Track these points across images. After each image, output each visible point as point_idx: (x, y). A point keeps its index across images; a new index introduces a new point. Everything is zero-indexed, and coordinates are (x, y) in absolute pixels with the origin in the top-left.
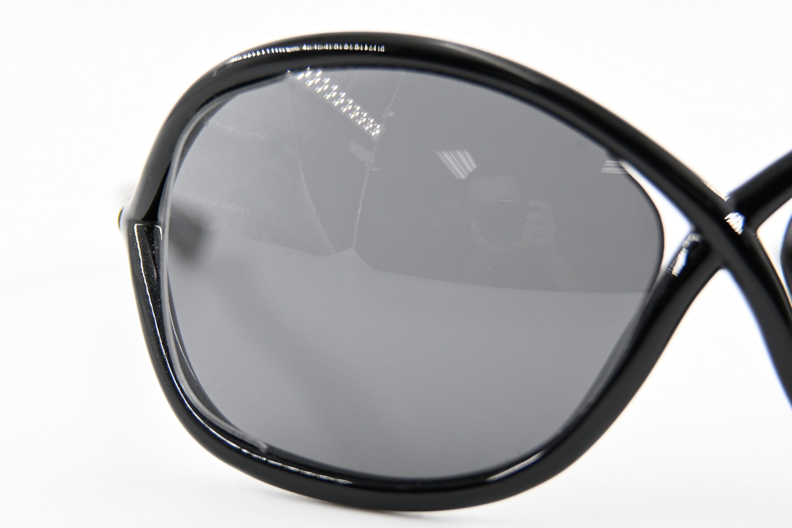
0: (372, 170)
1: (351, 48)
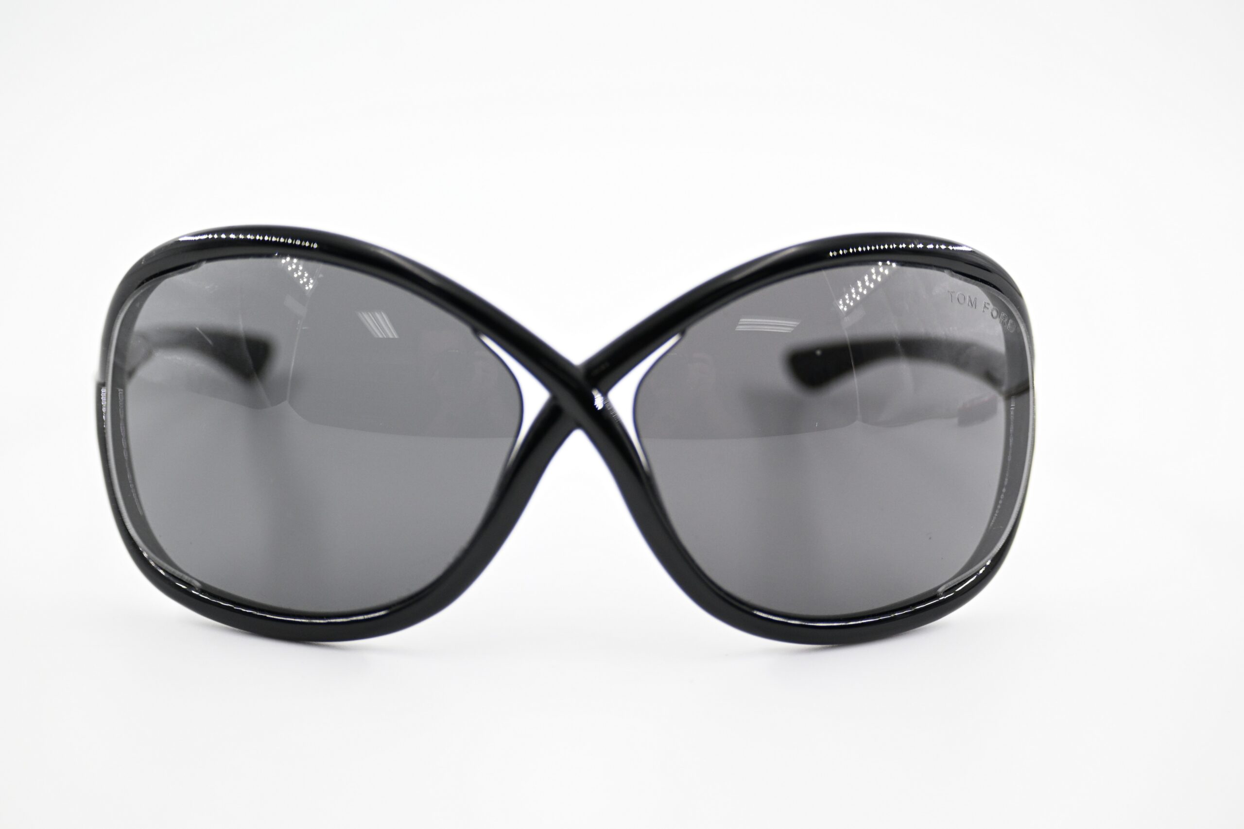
0: (304, 328)
1: (261, 238)
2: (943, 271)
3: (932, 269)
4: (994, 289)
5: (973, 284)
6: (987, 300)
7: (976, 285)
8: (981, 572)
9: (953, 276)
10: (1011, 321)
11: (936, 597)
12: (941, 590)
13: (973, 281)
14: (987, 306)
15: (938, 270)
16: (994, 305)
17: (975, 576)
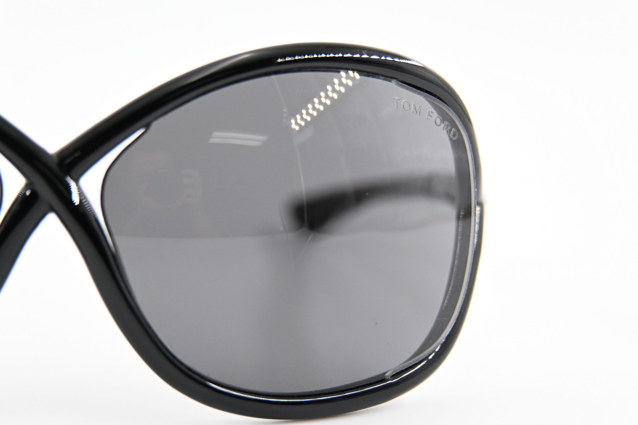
2: (390, 81)
3: (379, 78)
4: (438, 100)
5: (419, 94)
6: (431, 109)
7: (422, 95)
8: (430, 357)
9: (400, 86)
10: (453, 130)
11: (384, 380)
12: (387, 374)
13: (419, 91)
14: (431, 114)
15: (384, 80)
16: (439, 114)
17: (426, 361)
